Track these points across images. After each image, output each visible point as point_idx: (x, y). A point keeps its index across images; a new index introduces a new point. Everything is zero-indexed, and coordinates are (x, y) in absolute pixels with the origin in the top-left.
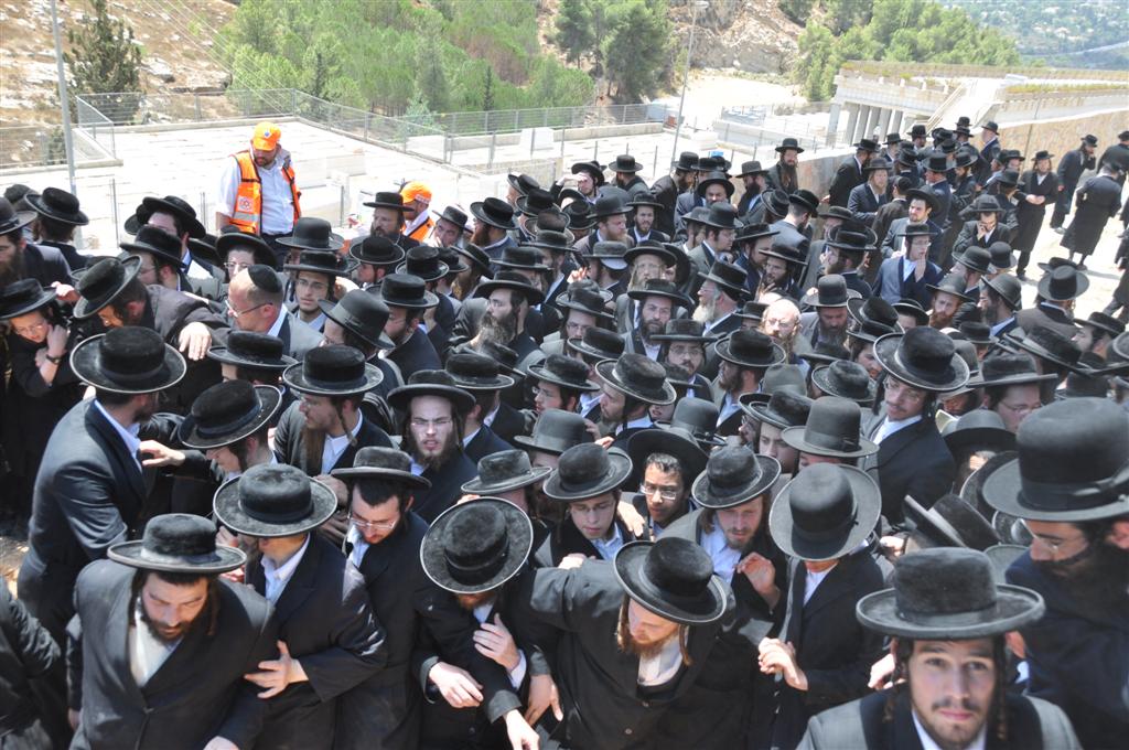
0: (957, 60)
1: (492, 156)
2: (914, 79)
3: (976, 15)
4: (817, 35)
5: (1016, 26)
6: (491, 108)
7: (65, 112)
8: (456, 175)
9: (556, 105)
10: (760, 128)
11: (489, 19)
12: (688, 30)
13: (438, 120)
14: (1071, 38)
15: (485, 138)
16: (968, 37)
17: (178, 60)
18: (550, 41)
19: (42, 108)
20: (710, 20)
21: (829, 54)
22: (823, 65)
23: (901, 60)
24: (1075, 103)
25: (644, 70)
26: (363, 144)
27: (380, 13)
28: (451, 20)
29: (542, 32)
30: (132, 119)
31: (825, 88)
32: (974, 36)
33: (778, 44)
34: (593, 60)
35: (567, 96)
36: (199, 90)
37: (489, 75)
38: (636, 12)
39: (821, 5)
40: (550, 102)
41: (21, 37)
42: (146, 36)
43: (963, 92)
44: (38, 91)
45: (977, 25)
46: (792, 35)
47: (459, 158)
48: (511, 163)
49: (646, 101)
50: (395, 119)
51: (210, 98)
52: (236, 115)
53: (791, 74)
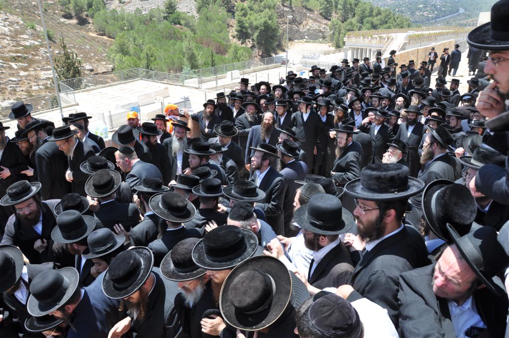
0: (389, 28)
1: (217, 84)
2: (374, 36)
3: (394, 10)
4: (335, 23)
5: (409, 13)
6: (214, 65)
7: (56, 88)
8: (204, 93)
9: (239, 61)
10: (318, 61)
11: (209, 31)
12: (286, 27)
13: (195, 72)
14: (430, 16)
15: (213, 77)
16: (392, 19)
17: (94, 63)
18: (234, 37)
19: (47, 88)
20: (294, 22)
21: (341, 30)
22: (339, 34)
23: (369, 30)
24: (434, 39)
25: (271, 44)
26: (168, 85)
27: (168, 35)
28: (195, 34)
29: (230, 34)
30: (80, 87)
31: (341, 43)
32: (394, 18)
33: (321, 28)
34: (251, 42)
35: (243, 58)
36: (103, 73)
37: (212, 53)
38: (265, 22)
39: (336, 12)
40: (236, 60)
41: (37, 63)
42: (82, 56)
43: (393, 39)
44: (45, 82)
45: (395, 14)
46: (326, 24)
47: (204, 86)
48: (224, 85)
49: (274, 55)
50: (178, 74)
51: (108, 75)
52: (118, 80)
53: (328, 39)
